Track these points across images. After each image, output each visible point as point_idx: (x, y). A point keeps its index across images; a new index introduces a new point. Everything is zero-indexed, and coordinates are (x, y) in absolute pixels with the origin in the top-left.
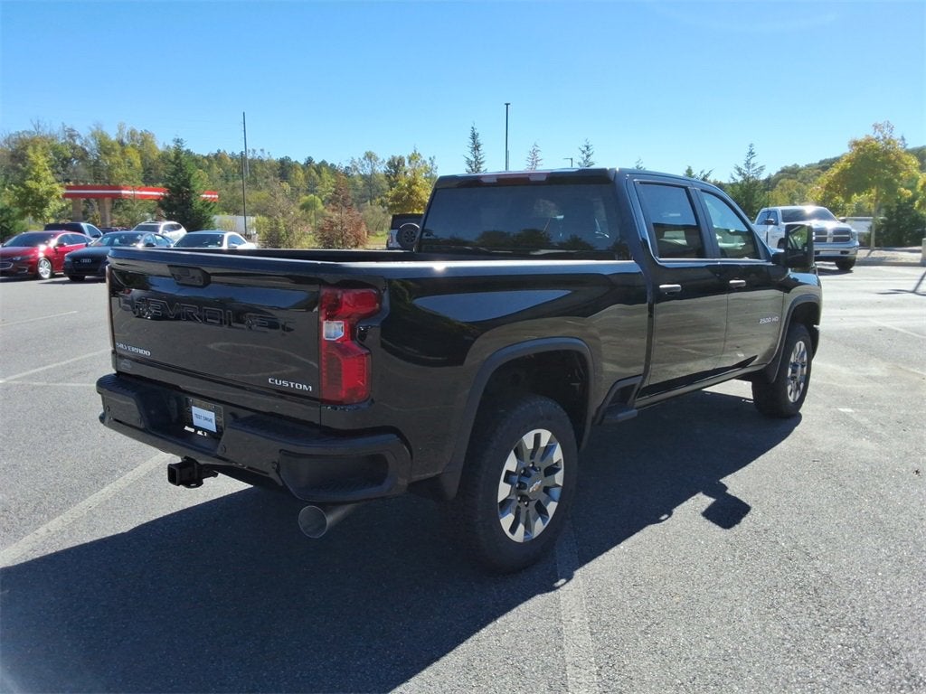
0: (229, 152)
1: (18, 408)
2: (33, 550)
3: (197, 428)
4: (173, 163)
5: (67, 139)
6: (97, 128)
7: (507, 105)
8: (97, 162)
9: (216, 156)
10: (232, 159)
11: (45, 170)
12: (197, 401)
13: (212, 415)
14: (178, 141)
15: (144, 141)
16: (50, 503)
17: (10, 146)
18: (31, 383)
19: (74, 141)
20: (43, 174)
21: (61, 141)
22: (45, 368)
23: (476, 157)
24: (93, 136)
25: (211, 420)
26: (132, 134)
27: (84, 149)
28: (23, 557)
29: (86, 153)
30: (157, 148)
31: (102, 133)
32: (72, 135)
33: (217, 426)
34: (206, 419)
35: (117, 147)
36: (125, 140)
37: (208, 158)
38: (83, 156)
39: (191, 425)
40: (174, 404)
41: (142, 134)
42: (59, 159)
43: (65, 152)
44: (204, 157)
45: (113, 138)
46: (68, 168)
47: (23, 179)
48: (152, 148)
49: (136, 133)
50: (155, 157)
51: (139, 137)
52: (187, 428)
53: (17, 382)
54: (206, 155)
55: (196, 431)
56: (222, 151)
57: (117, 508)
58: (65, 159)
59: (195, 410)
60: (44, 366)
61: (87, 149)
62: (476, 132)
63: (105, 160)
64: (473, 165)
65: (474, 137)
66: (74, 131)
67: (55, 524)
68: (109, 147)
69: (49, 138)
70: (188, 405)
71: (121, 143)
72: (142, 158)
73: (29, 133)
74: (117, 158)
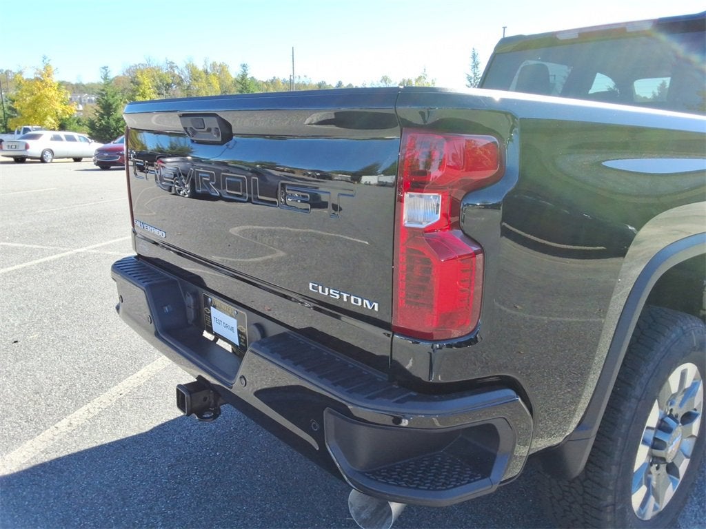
0: (281, 79)
1: (87, 276)
2: (46, 452)
3: (217, 336)
4: (240, 83)
5: (169, 70)
6: (190, 62)
7: (504, 28)
8: (189, 86)
9: (272, 81)
10: (283, 84)
11: (150, 88)
12: (217, 301)
13: (233, 322)
14: (244, 66)
15: (221, 70)
16: (83, 385)
17: (130, 75)
18: (106, 252)
19: (174, 71)
20: (148, 91)
21: (165, 71)
22: (123, 239)
23: (475, 73)
24: (187, 67)
25: (232, 329)
26: (214, 65)
27: (180, 77)
28: (34, 460)
29: (182, 80)
30: (230, 76)
31: (193, 65)
32: (172, 66)
33: (239, 338)
34: (227, 326)
35: (203, 75)
36: (209, 70)
37: (266, 83)
38: (180, 83)
39: (210, 331)
40: (190, 300)
41: (220, 66)
42: (163, 84)
43: (167, 79)
44: (264, 83)
45: (200, 68)
46: (169, 92)
47: (134, 95)
48: (228, 75)
49: (216, 64)
50: (229, 82)
51: (218, 68)
52: (206, 334)
53: (95, 251)
54: (265, 81)
55: (216, 340)
56: (276, 78)
57: (147, 398)
58: (167, 84)
59: (214, 312)
60: (122, 237)
61: (183, 77)
62: (476, 52)
63: (195, 86)
64: (472, 81)
65: (474, 56)
66: (173, 63)
67: (79, 416)
68: (197, 75)
69: (157, 69)
70: (208, 305)
71: (206, 72)
72: (220, 84)
73: (143, 65)
74: (203, 83)
